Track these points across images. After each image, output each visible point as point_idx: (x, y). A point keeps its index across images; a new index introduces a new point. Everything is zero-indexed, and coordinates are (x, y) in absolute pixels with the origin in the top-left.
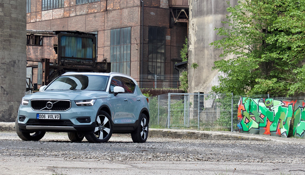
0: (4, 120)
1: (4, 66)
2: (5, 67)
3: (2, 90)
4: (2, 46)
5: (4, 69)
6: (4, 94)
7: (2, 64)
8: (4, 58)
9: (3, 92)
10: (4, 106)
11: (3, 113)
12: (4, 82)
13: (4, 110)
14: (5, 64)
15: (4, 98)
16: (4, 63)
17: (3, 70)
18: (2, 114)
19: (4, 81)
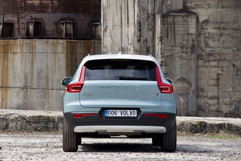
0: (238, 114)
1: (237, 33)
2: (238, 35)
3: (234, 69)
4: (233, 3)
5: (237, 37)
6: (237, 75)
7: (233, 30)
8: (236, 21)
9: (235, 72)
10: (238, 93)
11: (237, 104)
12: (236, 58)
13: (237, 100)
14: (239, 30)
15: (237, 81)
16: (236, 29)
17: (235, 39)
18: (235, 105)
19: (237, 55)
